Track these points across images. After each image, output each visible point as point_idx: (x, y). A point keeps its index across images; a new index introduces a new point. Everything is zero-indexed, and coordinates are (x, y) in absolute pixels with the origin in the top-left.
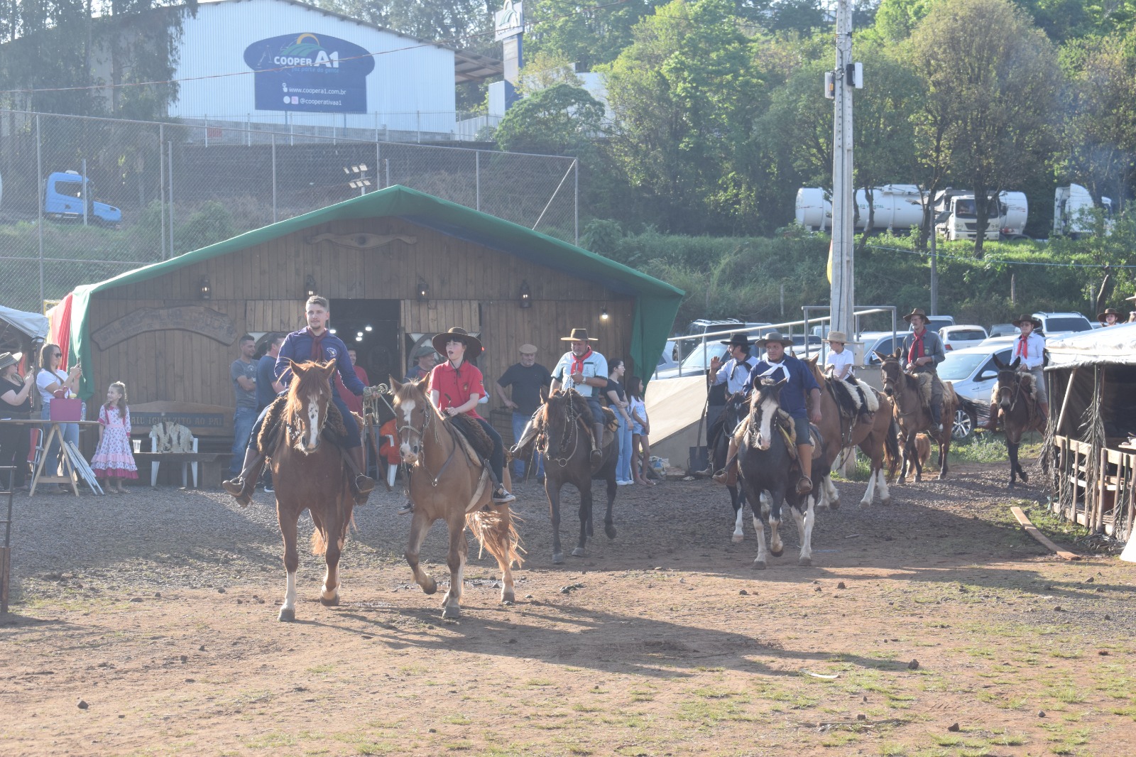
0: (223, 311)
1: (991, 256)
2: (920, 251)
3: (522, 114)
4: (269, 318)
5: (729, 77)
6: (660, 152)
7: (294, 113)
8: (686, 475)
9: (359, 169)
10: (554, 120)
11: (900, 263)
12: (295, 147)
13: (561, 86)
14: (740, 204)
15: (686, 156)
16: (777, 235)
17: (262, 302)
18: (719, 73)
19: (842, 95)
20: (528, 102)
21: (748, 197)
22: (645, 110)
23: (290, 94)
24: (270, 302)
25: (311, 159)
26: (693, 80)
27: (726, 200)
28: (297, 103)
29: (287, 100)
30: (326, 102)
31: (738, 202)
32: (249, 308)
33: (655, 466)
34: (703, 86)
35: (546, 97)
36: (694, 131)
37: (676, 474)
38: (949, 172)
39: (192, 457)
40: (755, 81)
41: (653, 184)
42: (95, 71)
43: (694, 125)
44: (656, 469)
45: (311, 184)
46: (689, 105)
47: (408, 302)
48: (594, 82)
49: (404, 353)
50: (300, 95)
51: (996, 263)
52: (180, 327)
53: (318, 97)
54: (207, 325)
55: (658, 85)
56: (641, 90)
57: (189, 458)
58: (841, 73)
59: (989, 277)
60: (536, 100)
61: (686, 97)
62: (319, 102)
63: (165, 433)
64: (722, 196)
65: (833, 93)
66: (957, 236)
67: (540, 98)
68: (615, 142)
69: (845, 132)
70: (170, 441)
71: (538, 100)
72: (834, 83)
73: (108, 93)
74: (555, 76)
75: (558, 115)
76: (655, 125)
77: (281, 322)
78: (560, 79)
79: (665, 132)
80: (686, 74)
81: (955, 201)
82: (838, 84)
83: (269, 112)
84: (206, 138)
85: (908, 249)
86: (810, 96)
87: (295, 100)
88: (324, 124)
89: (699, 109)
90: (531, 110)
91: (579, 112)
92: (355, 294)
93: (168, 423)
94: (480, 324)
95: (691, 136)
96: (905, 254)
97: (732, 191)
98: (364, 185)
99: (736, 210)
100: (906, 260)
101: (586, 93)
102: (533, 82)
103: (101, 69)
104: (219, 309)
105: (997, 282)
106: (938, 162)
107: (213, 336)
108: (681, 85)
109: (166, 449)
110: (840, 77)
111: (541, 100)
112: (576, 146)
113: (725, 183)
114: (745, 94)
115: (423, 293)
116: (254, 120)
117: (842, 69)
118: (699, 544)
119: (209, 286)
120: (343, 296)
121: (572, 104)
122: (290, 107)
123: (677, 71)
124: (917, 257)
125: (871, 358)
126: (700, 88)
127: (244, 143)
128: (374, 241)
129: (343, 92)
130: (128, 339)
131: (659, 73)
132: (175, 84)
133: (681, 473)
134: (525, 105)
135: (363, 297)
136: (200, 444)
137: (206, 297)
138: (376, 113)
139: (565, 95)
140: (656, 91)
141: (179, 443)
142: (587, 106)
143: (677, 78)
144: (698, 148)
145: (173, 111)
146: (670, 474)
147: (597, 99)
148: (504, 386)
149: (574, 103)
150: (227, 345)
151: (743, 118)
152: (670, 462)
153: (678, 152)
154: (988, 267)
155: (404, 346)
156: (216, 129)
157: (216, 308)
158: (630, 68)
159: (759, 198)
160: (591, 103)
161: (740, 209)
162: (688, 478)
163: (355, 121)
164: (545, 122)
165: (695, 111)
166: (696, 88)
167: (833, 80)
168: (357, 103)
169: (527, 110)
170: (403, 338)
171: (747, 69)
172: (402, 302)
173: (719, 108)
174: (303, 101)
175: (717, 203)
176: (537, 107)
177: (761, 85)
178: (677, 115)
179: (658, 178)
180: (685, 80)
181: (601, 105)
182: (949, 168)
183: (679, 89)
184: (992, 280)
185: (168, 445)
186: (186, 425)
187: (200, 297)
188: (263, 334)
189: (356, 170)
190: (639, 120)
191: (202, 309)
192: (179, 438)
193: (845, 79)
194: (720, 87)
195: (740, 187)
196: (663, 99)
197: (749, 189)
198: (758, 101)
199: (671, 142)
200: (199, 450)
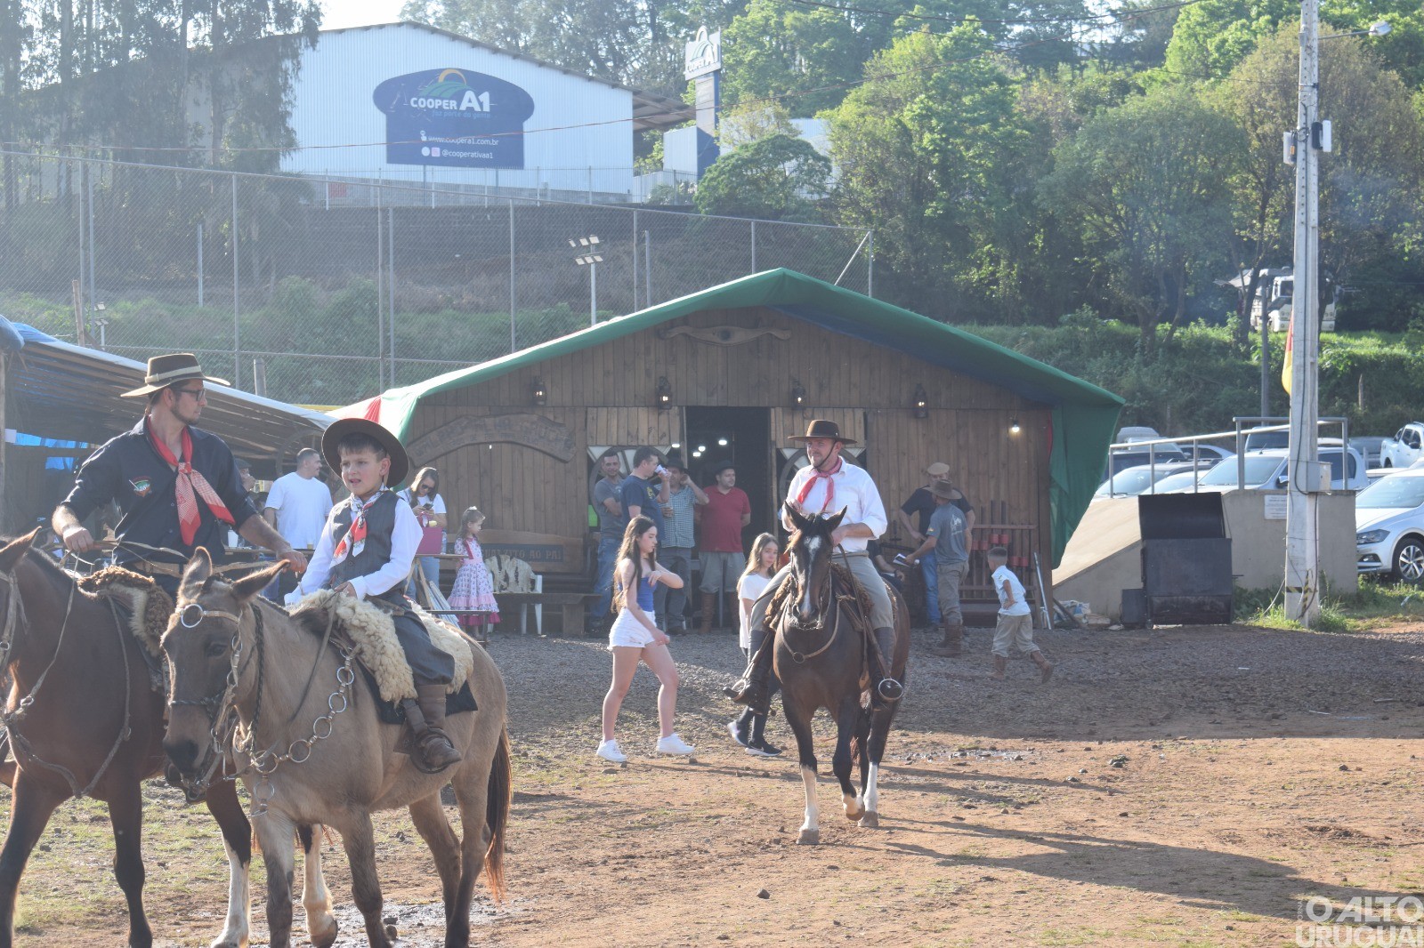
0: (560, 420)
1: (1331, 352)
2: (1240, 345)
3: (730, 171)
4: (614, 429)
5: (985, 127)
6: (901, 220)
7: (436, 168)
8: (1111, 624)
9: (589, 241)
10: (766, 179)
11: (1217, 360)
12: (438, 209)
13: (777, 137)
14: (998, 285)
15: (934, 224)
16: (1061, 324)
17: (605, 409)
18: (974, 122)
19: (1306, 160)
20: (736, 157)
21: (1008, 276)
22: (881, 166)
23: (430, 145)
24: (615, 409)
25: (457, 225)
26: (943, 131)
27: (980, 280)
28: (439, 155)
29: (425, 151)
30: (474, 155)
31: (996, 282)
32: (590, 416)
33: (1075, 612)
34: (955, 138)
35: (758, 150)
36: (943, 194)
37: (1100, 622)
38: (1276, 247)
39: (535, 599)
40: (1019, 131)
41: (889, 259)
42: (191, 116)
43: (942, 186)
44: (1076, 616)
45: (457, 256)
46: (935, 161)
47: (779, 410)
48: (816, 131)
49: (775, 473)
50: (442, 146)
51: (1337, 358)
52: (511, 439)
53: (464, 148)
54: (541, 437)
55: (898, 137)
56: (875, 142)
57: (532, 599)
58: (1305, 133)
59: (1330, 377)
60: (746, 155)
61: (934, 151)
62: (465, 154)
63: (500, 568)
64: (974, 275)
65: (1294, 158)
66: (1282, 326)
67: (751, 151)
68: (842, 207)
69: (1309, 206)
70: (506, 578)
71: (748, 154)
72: (1296, 146)
73: (207, 141)
74: (765, 124)
75: (770, 173)
76: (893, 185)
77: (629, 434)
78: (771, 129)
79: (904, 196)
80: (934, 122)
81: (1279, 283)
82: (1301, 147)
83: (403, 167)
84: (327, 199)
85: (1225, 343)
86: (1108, 152)
87: (436, 152)
88: (471, 182)
89: (949, 166)
90: (740, 167)
91: (799, 168)
92: (716, 401)
93: (502, 557)
94: (866, 437)
95: (941, 200)
96: (1223, 348)
97: (987, 269)
98: (596, 262)
99: (993, 292)
100: (1225, 355)
101: (808, 146)
102: (738, 131)
103: (198, 113)
104: (555, 417)
105: (1338, 385)
106: (1261, 234)
107: (548, 451)
108: (927, 137)
109: (502, 588)
110: (1304, 138)
111: (752, 154)
112: (795, 212)
113: (980, 258)
114: (1005, 148)
115: (800, 399)
116: (384, 176)
117: (1306, 129)
118: (1194, 709)
119: (544, 390)
120: (703, 403)
121: (790, 159)
122: (429, 161)
123: (924, 118)
124: (1237, 352)
125: (1278, 481)
126: (951, 140)
127: (372, 205)
128: (740, 336)
129: (495, 143)
130: (445, 454)
131: (899, 122)
132: (290, 132)
133: (1106, 621)
134: (733, 160)
135: (724, 404)
136: (544, 582)
137: (541, 403)
138: (538, 169)
139: (782, 147)
140: (895, 142)
141: (517, 581)
142: (810, 161)
143: (922, 127)
144: (949, 214)
145: (290, 164)
146: (1092, 622)
147: (822, 153)
148: (909, 513)
149: (792, 158)
150: (565, 462)
151: (1003, 178)
152: (1091, 608)
153: (922, 218)
154: (1327, 365)
155: (775, 464)
156: (339, 186)
157: (551, 417)
158: (863, 115)
159: (1022, 276)
160: (814, 158)
161: (999, 291)
162: (1115, 627)
163: (509, 178)
164: (754, 182)
165: (943, 168)
166: (946, 140)
167: (1294, 141)
168: (511, 156)
169: (735, 167)
170: (774, 455)
171: (1009, 115)
172: (773, 410)
173: (974, 165)
174: (446, 153)
175: (969, 282)
176: (747, 163)
177: (1026, 137)
178: (921, 174)
179: (897, 251)
180: (932, 130)
181: (826, 160)
182: (1276, 242)
183: (925, 142)
184: (1333, 381)
185: (504, 584)
186: (526, 559)
187: (533, 403)
188: (606, 449)
189: (584, 242)
190: (871, 180)
191: (535, 418)
192: (517, 576)
193: (1310, 140)
194: (975, 137)
195: (998, 263)
196: (905, 153)
197: (1010, 266)
198: (1022, 156)
199: (913, 207)
200: (544, 589)
